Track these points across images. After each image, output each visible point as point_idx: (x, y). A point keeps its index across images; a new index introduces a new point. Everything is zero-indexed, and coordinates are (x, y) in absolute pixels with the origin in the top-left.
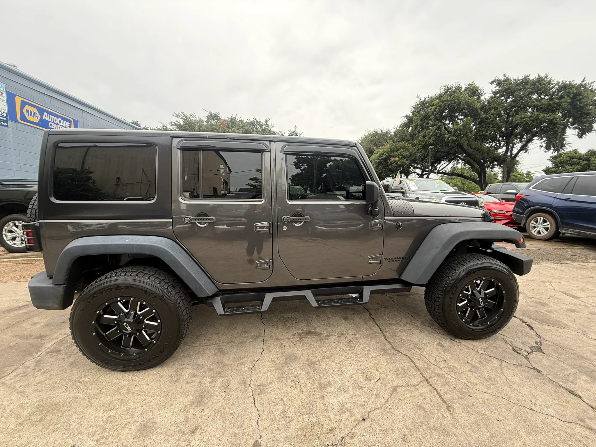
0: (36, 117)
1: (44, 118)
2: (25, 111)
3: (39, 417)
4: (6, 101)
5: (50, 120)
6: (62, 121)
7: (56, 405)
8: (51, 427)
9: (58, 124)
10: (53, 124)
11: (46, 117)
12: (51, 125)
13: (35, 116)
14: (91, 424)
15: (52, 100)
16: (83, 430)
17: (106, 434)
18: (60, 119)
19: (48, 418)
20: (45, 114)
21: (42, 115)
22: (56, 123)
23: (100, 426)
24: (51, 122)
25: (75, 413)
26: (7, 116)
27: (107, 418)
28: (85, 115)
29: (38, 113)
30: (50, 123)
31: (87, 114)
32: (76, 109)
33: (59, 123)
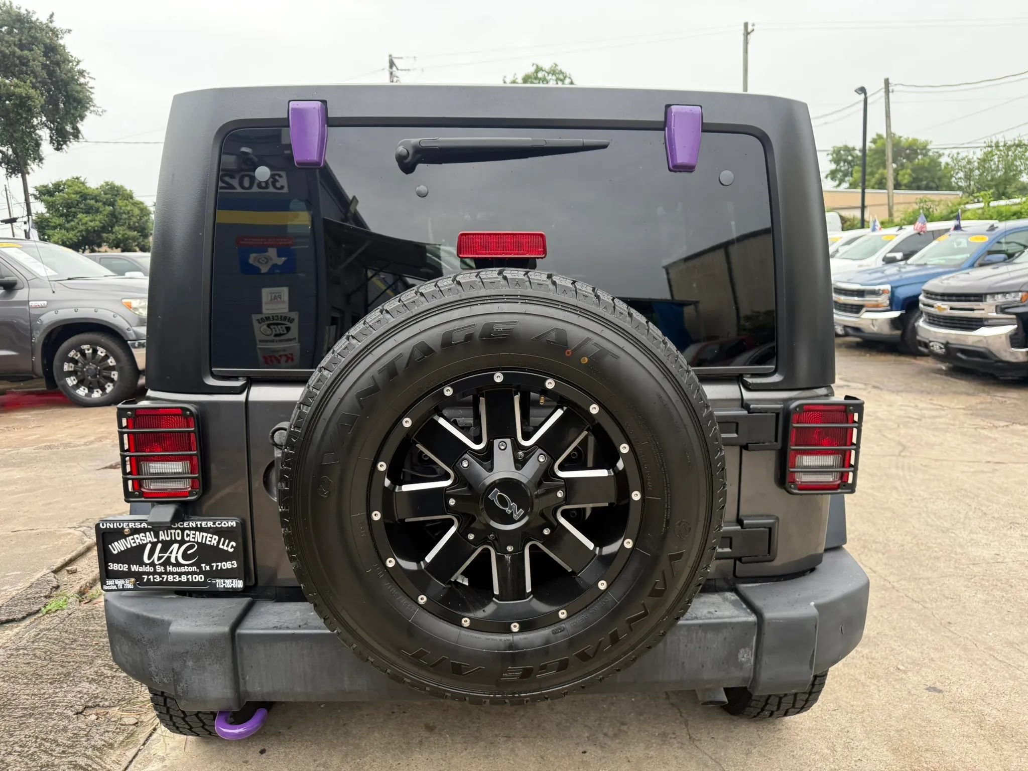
3: (928, 755)
7: (895, 751)
8: (928, 729)
14: (892, 690)
16: (905, 694)
17: (891, 669)
19: (921, 743)
23: (887, 681)
25: (890, 716)
27: (872, 678)
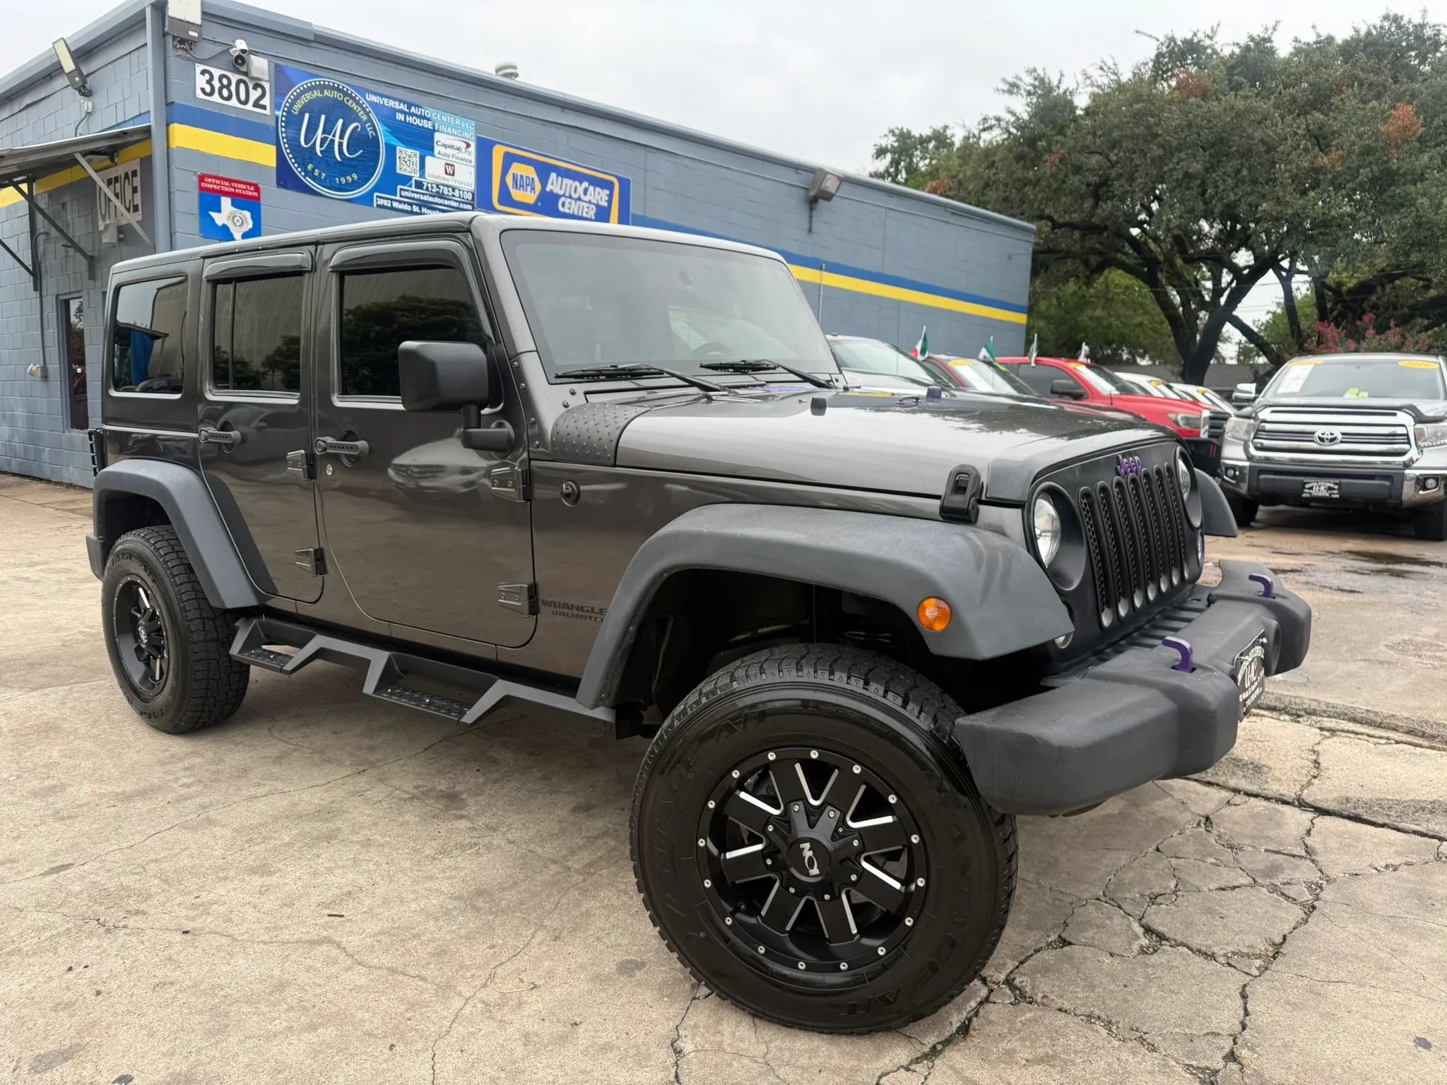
0: (533, 189)
1: (548, 189)
2: (509, 179)
4: (473, 163)
5: (561, 193)
6: (591, 188)
9: (579, 199)
10: (569, 200)
11: (555, 184)
12: (563, 205)
13: (529, 188)
15: (573, 135)
18: (585, 184)
20: (553, 176)
21: (544, 182)
22: (575, 196)
24: (564, 196)
26: (473, 199)
28: (652, 158)
29: (536, 179)
30: (563, 199)
31: (659, 155)
32: (628, 146)
33: (583, 197)
